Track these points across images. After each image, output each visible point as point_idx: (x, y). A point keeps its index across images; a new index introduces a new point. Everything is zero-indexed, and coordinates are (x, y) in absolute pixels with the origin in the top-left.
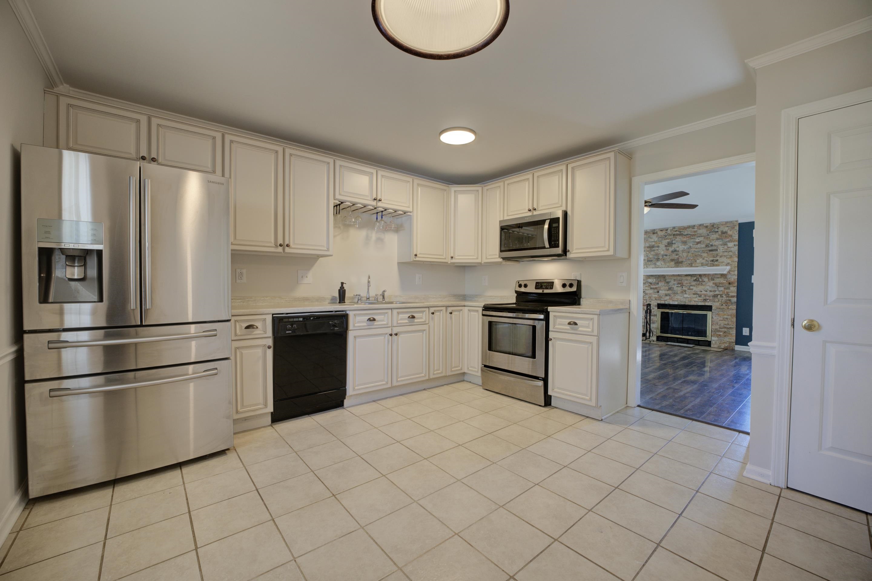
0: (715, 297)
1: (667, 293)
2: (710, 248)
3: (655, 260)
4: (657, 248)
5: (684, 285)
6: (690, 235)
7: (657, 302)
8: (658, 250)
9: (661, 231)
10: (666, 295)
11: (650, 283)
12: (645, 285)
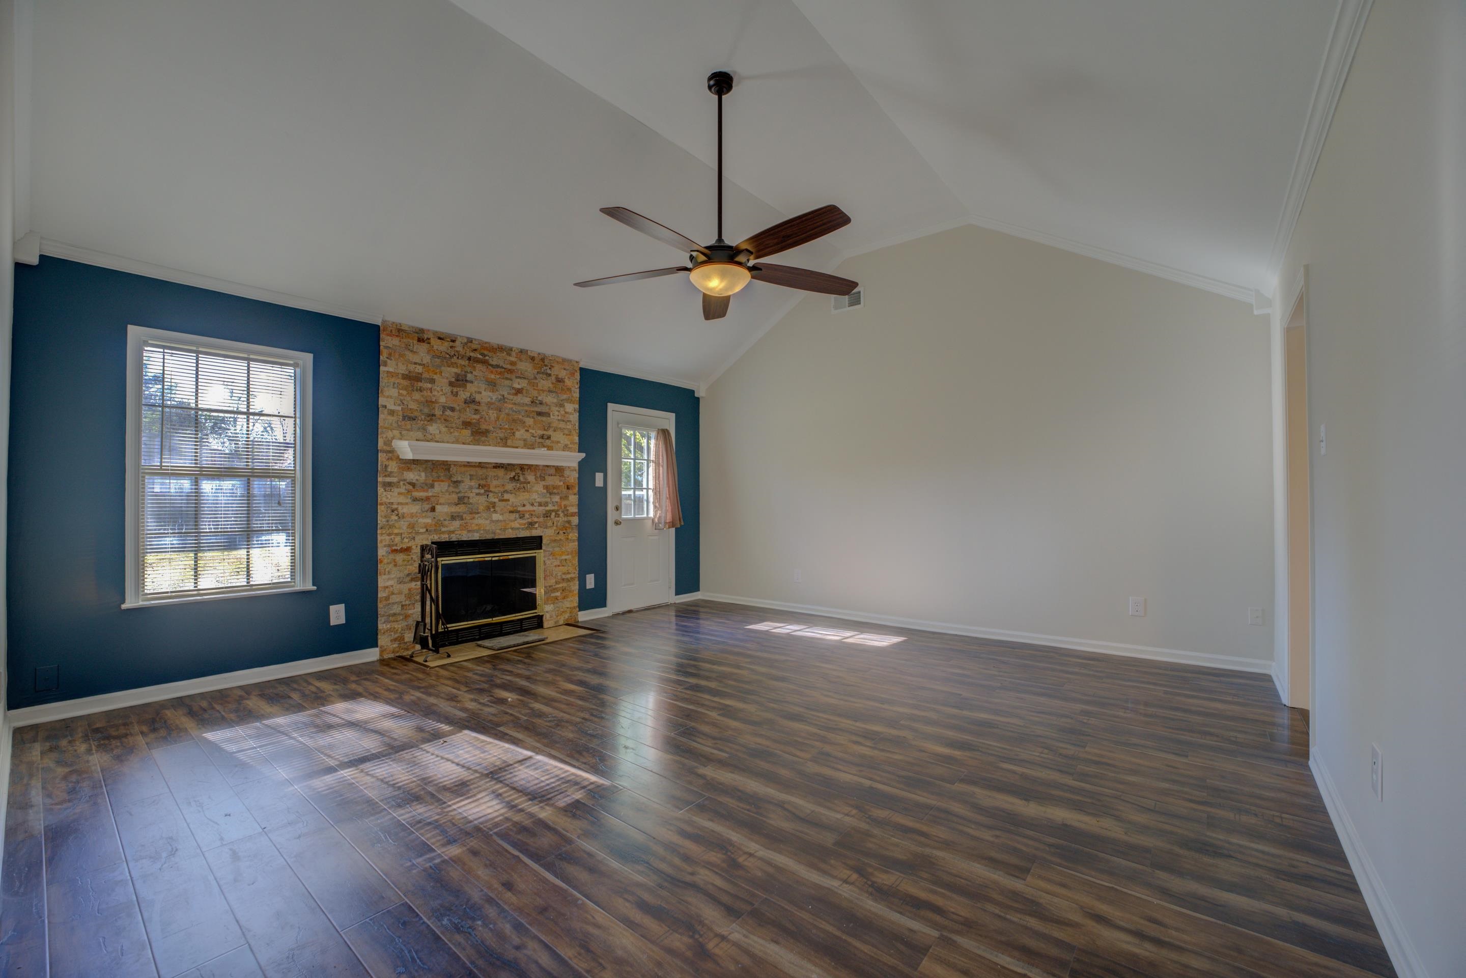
0: (547, 517)
1: (455, 512)
2: (538, 409)
3: (423, 417)
4: (429, 386)
5: (491, 489)
6: (502, 367)
8: (431, 390)
9: (440, 338)
10: (453, 518)
11: (410, 483)
12: (396, 490)
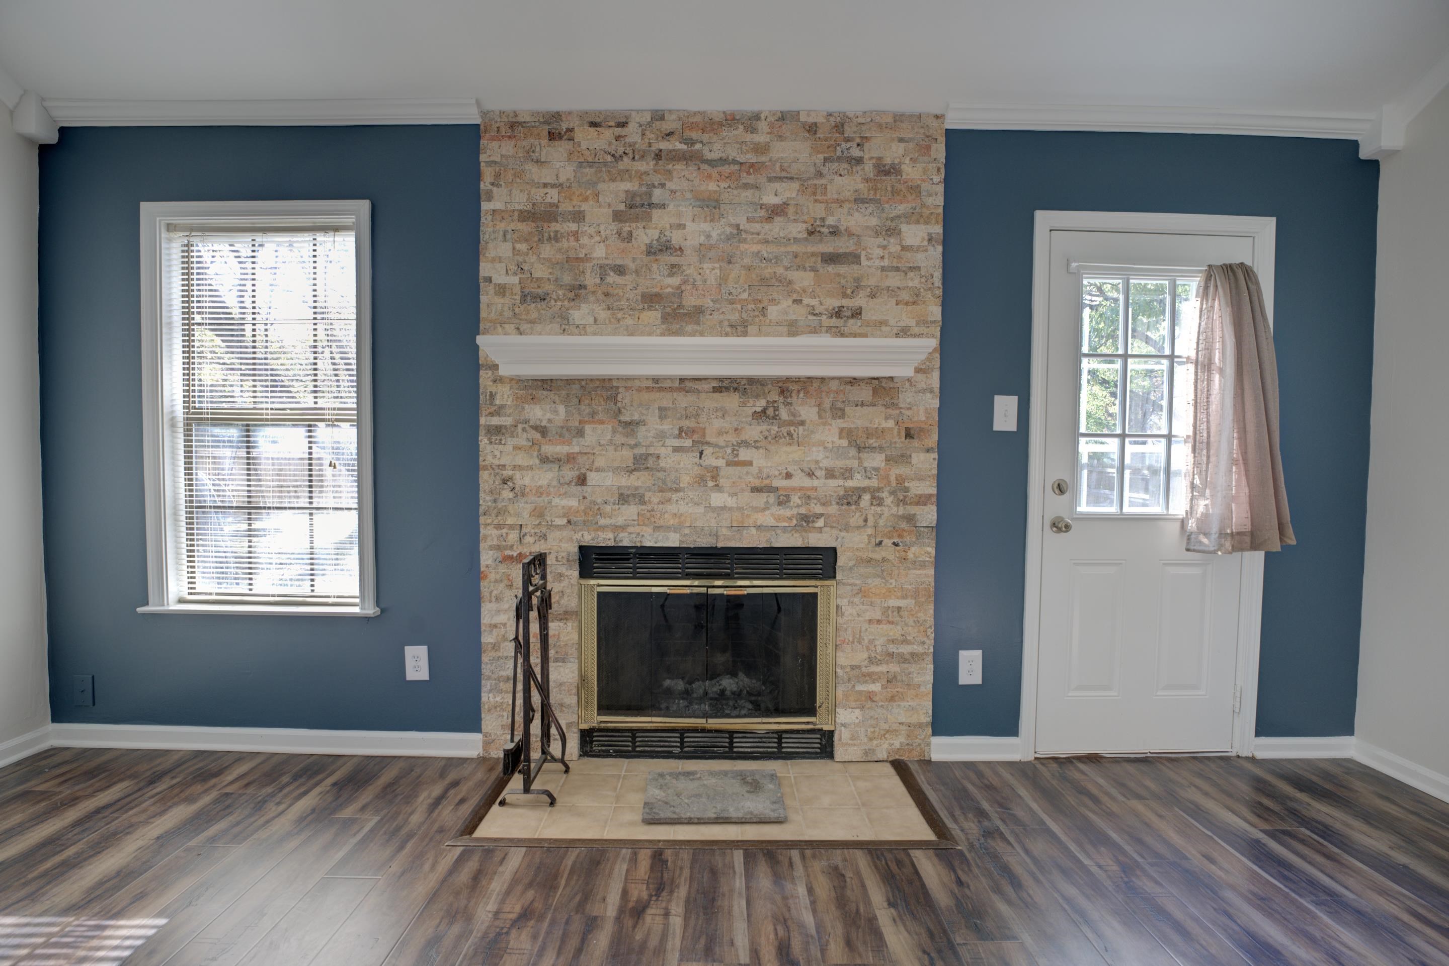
0: (849, 504)
1: (628, 488)
2: (828, 247)
3: (560, 292)
4: (573, 227)
5: (708, 439)
6: (734, 162)
7: (578, 536)
8: (576, 235)
9: (594, 124)
10: (623, 499)
11: (536, 428)
12: (511, 442)
